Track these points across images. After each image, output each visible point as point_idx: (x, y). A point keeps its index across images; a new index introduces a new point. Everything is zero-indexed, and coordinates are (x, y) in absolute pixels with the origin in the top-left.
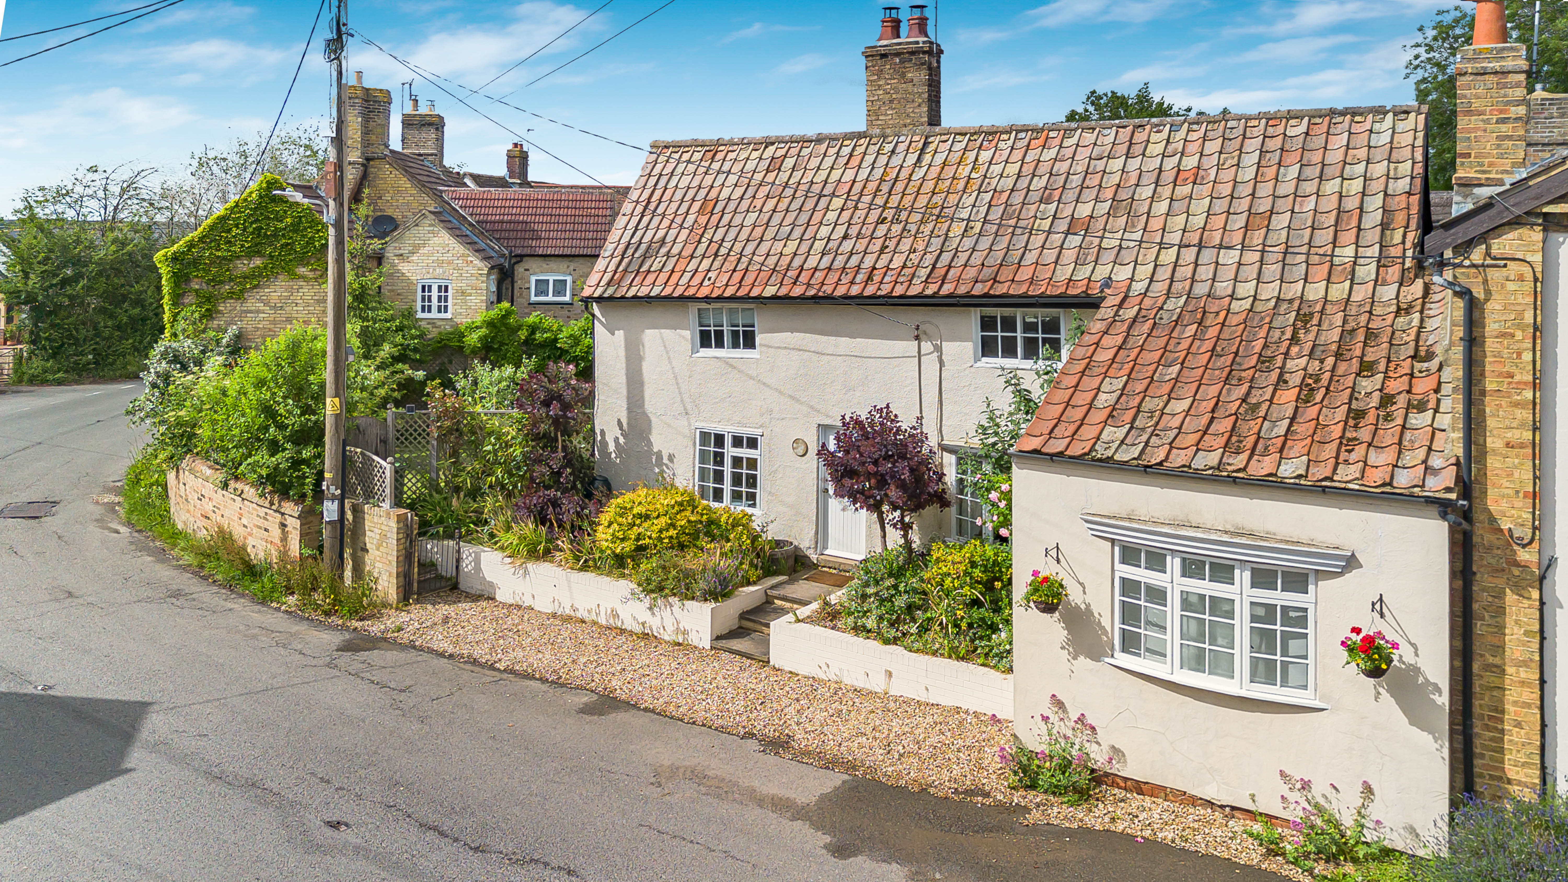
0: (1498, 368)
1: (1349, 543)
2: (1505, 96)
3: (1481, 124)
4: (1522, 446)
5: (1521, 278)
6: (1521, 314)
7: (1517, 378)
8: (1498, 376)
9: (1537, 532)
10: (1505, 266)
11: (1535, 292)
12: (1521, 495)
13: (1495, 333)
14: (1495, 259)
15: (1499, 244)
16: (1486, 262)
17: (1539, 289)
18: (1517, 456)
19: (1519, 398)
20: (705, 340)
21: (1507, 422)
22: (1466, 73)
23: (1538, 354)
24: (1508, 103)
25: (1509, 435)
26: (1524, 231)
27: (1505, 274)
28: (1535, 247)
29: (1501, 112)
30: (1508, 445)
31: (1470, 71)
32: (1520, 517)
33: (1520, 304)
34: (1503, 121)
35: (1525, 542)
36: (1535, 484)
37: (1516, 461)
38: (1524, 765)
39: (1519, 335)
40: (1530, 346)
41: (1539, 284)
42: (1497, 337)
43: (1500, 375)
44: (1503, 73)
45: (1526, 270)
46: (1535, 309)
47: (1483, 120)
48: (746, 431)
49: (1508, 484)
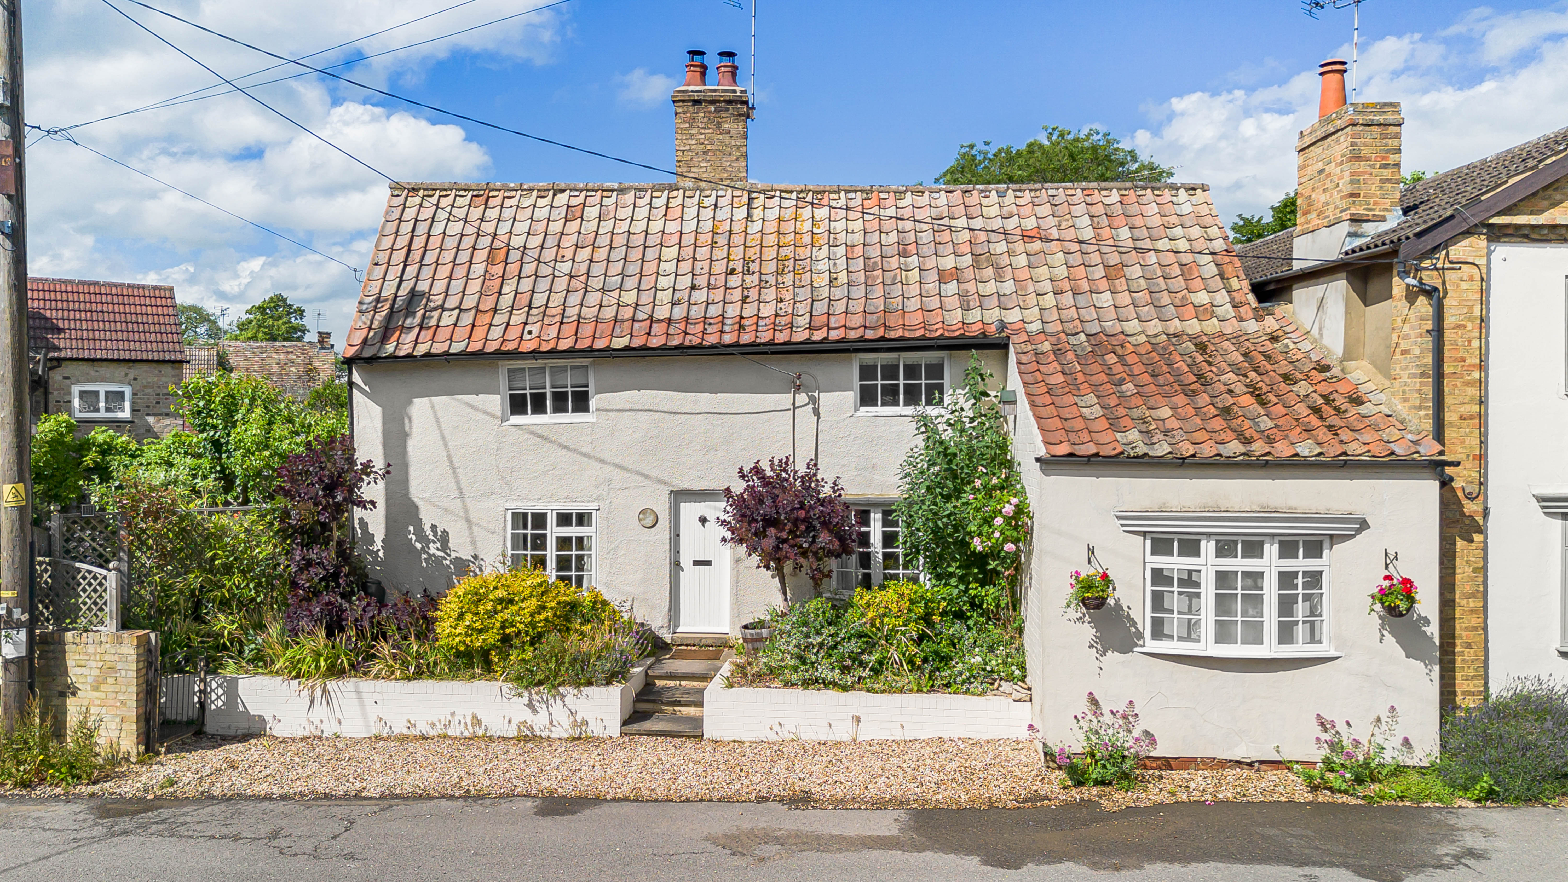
0: (1455, 354)
1: (1360, 509)
2: (1386, 145)
3: (1368, 169)
4: (1471, 418)
5: (1471, 279)
6: (1471, 307)
7: (1468, 362)
8: (1454, 361)
9: (1482, 488)
10: (1460, 269)
11: (1482, 289)
12: (1471, 458)
13: (1452, 326)
14: (1451, 262)
15: (1455, 250)
16: (1446, 266)
17: (1484, 288)
18: (1468, 426)
19: (1469, 378)
20: (517, 405)
21: (1461, 399)
22: (1357, 124)
23: (1483, 340)
24: (1388, 151)
25: (1462, 409)
26: (1472, 240)
27: (1460, 276)
28: (1482, 253)
29: (1383, 158)
30: (1461, 418)
31: (1361, 122)
32: (1470, 476)
33: (1470, 300)
34: (1385, 166)
35: (1474, 495)
36: (1481, 447)
37: (1468, 430)
38: (1473, 678)
39: (1469, 326)
40: (1478, 335)
41: (1484, 284)
42: (1453, 329)
43: (1456, 360)
44: (1385, 125)
45: (1475, 271)
46: (1482, 304)
47: (1370, 166)
48: (572, 507)
49: (1461, 450)
